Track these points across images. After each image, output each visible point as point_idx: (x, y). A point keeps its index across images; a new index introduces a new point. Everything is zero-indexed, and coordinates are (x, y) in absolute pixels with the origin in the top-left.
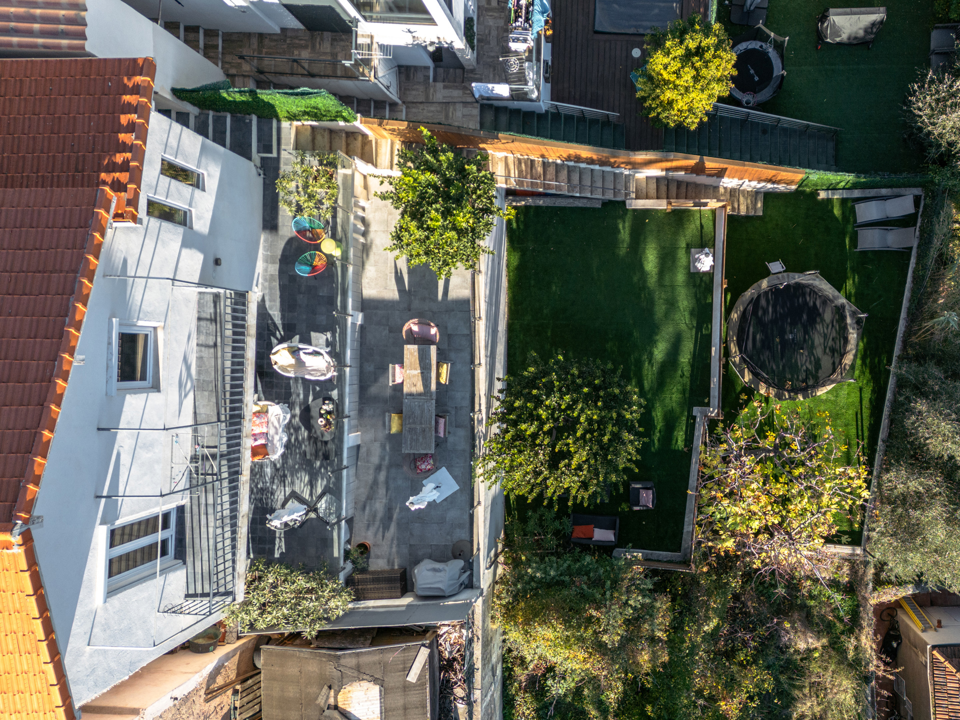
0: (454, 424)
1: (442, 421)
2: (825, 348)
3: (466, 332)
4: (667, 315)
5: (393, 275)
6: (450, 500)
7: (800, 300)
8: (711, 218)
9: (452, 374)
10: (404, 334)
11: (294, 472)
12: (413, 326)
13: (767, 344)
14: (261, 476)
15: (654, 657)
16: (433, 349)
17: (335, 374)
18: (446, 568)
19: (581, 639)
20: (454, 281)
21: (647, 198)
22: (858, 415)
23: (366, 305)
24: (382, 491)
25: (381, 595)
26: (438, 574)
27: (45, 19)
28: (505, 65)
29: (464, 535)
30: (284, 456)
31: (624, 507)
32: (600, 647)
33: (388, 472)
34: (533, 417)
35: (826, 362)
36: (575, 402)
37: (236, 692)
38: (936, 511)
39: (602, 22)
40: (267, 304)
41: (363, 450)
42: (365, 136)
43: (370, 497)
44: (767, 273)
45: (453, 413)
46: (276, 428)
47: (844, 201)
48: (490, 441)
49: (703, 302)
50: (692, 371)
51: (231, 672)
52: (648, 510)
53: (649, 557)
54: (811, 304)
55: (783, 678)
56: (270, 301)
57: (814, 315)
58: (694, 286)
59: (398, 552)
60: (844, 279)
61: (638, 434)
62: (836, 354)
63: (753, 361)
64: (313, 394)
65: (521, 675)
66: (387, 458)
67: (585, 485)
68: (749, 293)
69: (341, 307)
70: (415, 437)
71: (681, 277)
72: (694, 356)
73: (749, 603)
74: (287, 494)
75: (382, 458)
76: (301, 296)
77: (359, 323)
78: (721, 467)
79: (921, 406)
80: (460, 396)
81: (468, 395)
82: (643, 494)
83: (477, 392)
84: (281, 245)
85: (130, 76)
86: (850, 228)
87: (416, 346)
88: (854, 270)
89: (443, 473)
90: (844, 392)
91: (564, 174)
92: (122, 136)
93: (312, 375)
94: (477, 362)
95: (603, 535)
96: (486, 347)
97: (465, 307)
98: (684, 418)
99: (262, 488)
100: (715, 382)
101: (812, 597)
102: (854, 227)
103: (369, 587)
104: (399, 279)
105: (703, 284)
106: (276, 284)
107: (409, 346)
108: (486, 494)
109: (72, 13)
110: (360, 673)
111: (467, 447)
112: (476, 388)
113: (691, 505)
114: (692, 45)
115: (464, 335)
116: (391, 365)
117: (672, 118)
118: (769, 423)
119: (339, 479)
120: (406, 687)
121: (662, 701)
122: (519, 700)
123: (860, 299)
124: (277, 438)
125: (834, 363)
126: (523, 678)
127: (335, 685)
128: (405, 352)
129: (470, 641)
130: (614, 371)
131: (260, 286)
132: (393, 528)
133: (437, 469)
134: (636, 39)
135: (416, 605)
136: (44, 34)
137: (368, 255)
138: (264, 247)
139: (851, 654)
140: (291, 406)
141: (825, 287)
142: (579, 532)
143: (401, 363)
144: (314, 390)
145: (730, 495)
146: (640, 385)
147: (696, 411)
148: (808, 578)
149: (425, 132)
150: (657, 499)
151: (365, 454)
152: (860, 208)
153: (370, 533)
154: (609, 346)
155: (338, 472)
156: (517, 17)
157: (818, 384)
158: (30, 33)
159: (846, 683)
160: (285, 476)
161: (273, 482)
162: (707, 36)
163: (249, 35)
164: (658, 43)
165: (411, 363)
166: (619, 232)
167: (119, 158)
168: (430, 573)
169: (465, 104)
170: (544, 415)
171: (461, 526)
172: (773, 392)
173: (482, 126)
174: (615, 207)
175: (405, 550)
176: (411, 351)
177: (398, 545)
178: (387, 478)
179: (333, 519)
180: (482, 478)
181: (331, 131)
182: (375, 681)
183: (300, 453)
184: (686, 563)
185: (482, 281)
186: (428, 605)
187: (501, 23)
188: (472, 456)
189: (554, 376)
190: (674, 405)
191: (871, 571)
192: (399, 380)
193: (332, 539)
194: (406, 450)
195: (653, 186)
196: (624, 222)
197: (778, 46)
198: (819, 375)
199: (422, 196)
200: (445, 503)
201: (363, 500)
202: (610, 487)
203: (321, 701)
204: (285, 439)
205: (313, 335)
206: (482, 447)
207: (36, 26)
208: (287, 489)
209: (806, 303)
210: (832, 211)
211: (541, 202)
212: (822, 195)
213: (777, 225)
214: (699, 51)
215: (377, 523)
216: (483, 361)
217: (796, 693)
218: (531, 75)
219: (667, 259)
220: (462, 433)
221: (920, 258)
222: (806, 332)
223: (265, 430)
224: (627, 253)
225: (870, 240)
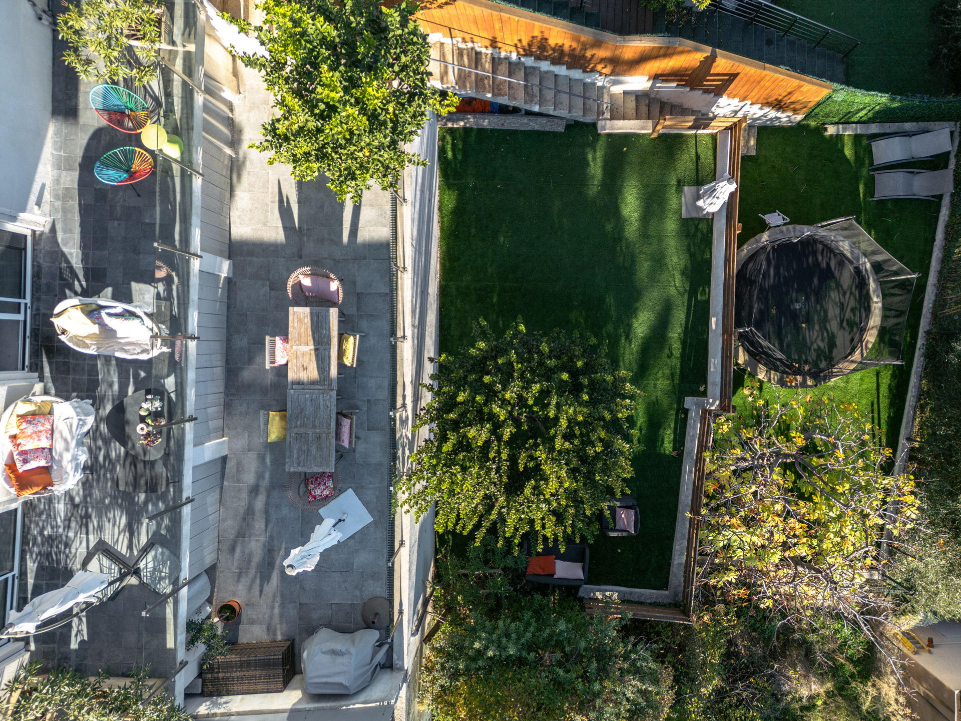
0: (365, 425)
1: (346, 423)
2: (842, 321)
3: (385, 290)
4: (651, 275)
5: (277, 204)
6: (359, 538)
7: (810, 259)
8: (710, 146)
9: (362, 352)
10: (289, 291)
11: (102, 510)
12: (303, 278)
14: (49, 516)
16: (334, 312)
17: (165, 350)
18: (353, 650)
20: (365, 214)
21: (624, 119)
22: (874, 407)
23: (236, 250)
24: (259, 524)
25: (253, 687)
26: (339, 659)
29: (380, 590)
30: (85, 484)
33: (268, 496)
34: (483, 417)
35: (842, 338)
40: (60, 236)
41: (231, 464)
43: (242, 534)
45: (365, 408)
46: (66, 440)
47: (857, 138)
48: (419, 452)
49: (699, 259)
50: (684, 349)
53: (627, 597)
54: (824, 265)
56: (65, 231)
57: (827, 279)
58: (687, 236)
59: (281, 615)
62: (855, 329)
64: (135, 383)
66: (267, 475)
69: (181, 241)
70: (305, 448)
71: (671, 226)
72: (687, 330)
73: (739, 641)
74: (92, 545)
75: (260, 476)
76: (116, 223)
77: (224, 275)
80: (375, 384)
81: (386, 383)
82: (623, 514)
83: (399, 379)
84: (82, 139)
86: (865, 171)
87: (307, 310)
88: (870, 223)
89: (349, 497)
90: (856, 377)
91: (520, 77)
93: (126, 351)
94: (400, 334)
95: (567, 570)
96: (413, 312)
97: (383, 253)
98: (673, 412)
99: (50, 536)
100: (715, 364)
102: (870, 170)
103: (234, 674)
104: (284, 210)
105: (699, 234)
106: (74, 204)
107: (296, 309)
108: (412, 528)
111: (385, 460)
112: (399, 373)
113: (683, 528)
115: (380, 295)
116: (268, 338)
119: (176, 523)
124: (67, 457)
125: (852, 340)
128: (291, 318)
131: (46, 207)
132: (275, 579)
133: (341, 492)
135: (305, 710)
137: (239, 176)
138: (55, 143)
139: (866, 705)
140: (98, 403)
142: (536, 566)
143: (285, 335)
144: (136, 376)
147: (689, 402)
151: (234, 470)
152: (879, 147)
153: (242, 587)
155: (174, 510)
160: (88, 516)
161: (69, 527)
165: (299, 334)
166: (588, 165)
168: (327, 658)
170: (500, 412)
171: (374, 576)
172: (773, 376)
174: (584, 131)
175: (293, 613)
176: (299, 316)
177: (283, 605)
178: (267, 504)
179: (165, 587)
180: (406, 507)
183: (112, 479)
185: (408, 214)
186: (323, 709)
188: (392, 475)
189: (514, 357)
190: (659, 393)
192: (280, 361)
193: (164, 619)
194: (291, 467)
195: (631, 104)
196: (595, 151)
198: (834, 355)
200: (352, 542)
201: (232, 537)
204: (83, 458)
206: (407, 461)
208: (91, 537)
209: (817, 264)
210: (842, 151)
211: (486, 122)
212: (831, 130)
213: (774, 167)
215: (252, 572)
216: (409, 333)
219: (652, 201)
220: (378, 439)
222: (818, 300)
223: (45, 443)
224: (599, 192)
225: (891, 186)
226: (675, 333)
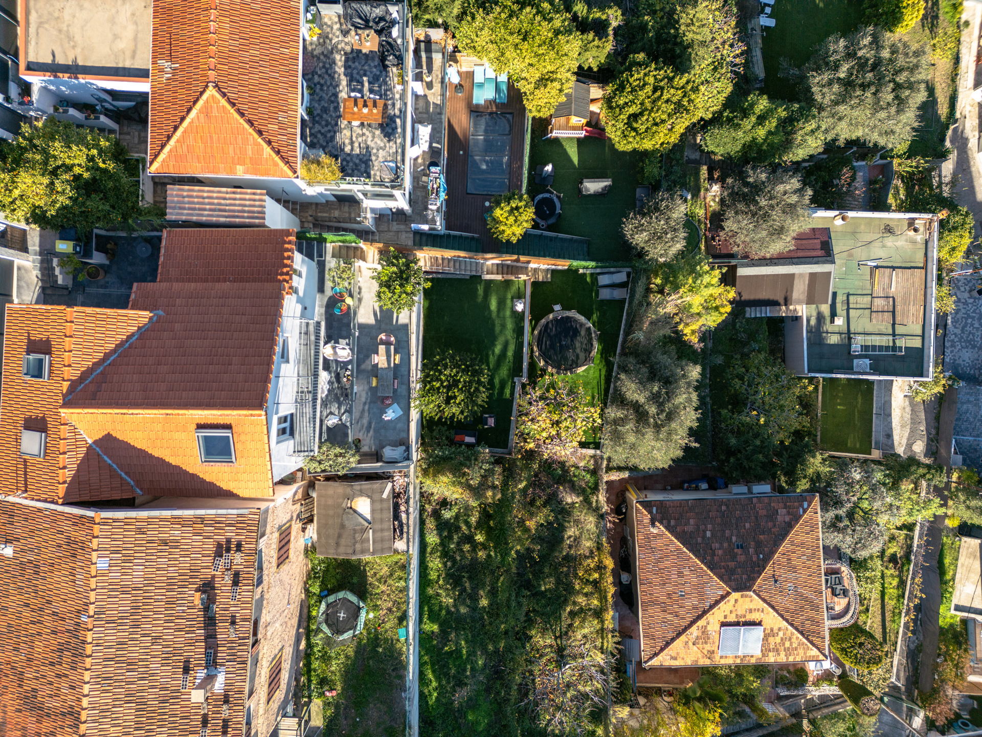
0: (401, 383)
1: (396, 381)
2: (582, 349)
3: (407, 339)
4: (501, 331)
5: (373, 313)
6: (399, 419)
7: (569, 324)
8: (523, 284)
9: (401, 359)
10: (379, 340)
11: (331, 403)
12: (383, 336)
13: (552, 346)
15: (494, 495)
16: (392, 347)
17: (351, 358)
18: (397, 450)
19: (460, 483)
20: (400, 316)
21: (492, 274)
22: (599, 383)
23: (362, 327)
24: (366, 414)
25: (370, 461)
26: (394, 452)
27: (249, 212)
28: (426, 216)
29: (405, 435)
30: (327, 396)
31: (480, 426)
32: (469, 487)
33: (370, 405)
34: (438, 380)
35: (582, 356)
36: (458, 373)
37: (302, 505)
38: (630, 426)
39: (471, 189)
41: (358, 395)
42: (362, 249)
43: (361, 417)
44: (552, 311)
45: (401, 377)
46: (324, 382)
47: (592, 274)
48: (418, 391)
49: (519, 325)
50: (514, 359)
51: (299, 496)
52: (491, 428)
53: (492, 451)
54: (574, 326)
55: (559, 517)
57: (576, 332)
58: (515, 318)
59: (374, 443)
60: (592, 314)
61: (487, 389)
62: (587, 352)
63: (544, 355)
64: (341, 367)
65: (429, 508)
66: (369, 398)
67: (462, 412)
68: (543, 321)
69: (353, 328)
70: (383, 388)
71: (508, 313)
72: (515, 352)
73: (543, 478)
74: (328, 413)
75: (366, 399)
76: (335, 323)
77: (357, 335)
78: (527, 406)
79: (623, 376)
80: (403, 370)
81: (408, 369)
82: (489, 420)
83: (411, 368)
84: (326, 299)
85: (287, 236)
86: (595, 288)
87: (384, 346)
88: (597, 310)
89: (396, 405)
90: (592, 372)
91: (452, 263)
92: (285, 261)
93: (340, 358)
94: (411, 354)
95: (469, 440)
97: (405, 328)
98: (510, 383)
100: (525, 365)
101: (575, 476)
102: (597, 287)
104: (375, 314)
105: (519, 317)
106: (324, 317)
107: (381, 346)
108: (415, 417)
109: (260, 209)
110: (362, 493)
111: (407, 394)
113: (513, 425)
114: (514, 206)
115: (405, 341)
116: (372, 355)
117: (504, 238)
118: (553, 385)
119: (351, 406)
120: (382, 500)
121: (498, 519)
122: (428, 521)
123: (599, 325)
125: (586, 356)
126: (430, 510)
127: (350, 498)
128: (379, 349)
129: (408, 484)
130: (476, 359)
132: (371, 432)
133: (393, 403)
134: (488, 197)
135: (384, 466)
136: (248, 217)
137: (361, 303)
138: (319, 300)
139: (594, 504)
141: (582, 319)
142: (458, 438)
143: (377, 354)
144: (340, 365)
145: (532, 420)
146: (488, 365)
147: (516, 379)
148: (573, 466)
149: (392, 249)
150: (496, 422)
151: (359, 397)
152: (600, 278)
153: (361, 434)
154: (473, 347)
155: (351, 403)
156: (432, 193)
157: (578, 366)
158: (243, 217)
159: (591, 519)
160: (327, 405)
162: (521, 201)
163: (311, 204)
164: (498, 204)
165: (382, 354)
166: (478, 291)
167: (285, 270)
168: (391, 451)
169: (407, 232)
170: (443, 378)
171: (403, 431)
172: (554, 371)
173: (414, 244)
174: (476, 279)
175: (377, 442)
176: (382, 348)
177: (374, 440)
180: (413, 408)
181: (347, 247)
182: (368, 497)
183: (334, 394)
184: (510, 454)
185: (414, 315)
186: (389, 466)
187: (424, 194)
188: (409, 399)
189: (448, 361)
190: (505, 376)
191: (605, 463)
192: (376, 362)
193: (348, 434)
194: (379, 395)
195: (495, 268)
196: (481, 285)
197: (558, 197)
198: (578, 362)
199: (390, 278)
200: (397, 420)
202: (473, 413)
203: (344, 505)
204: (328, 387)
205: (340, 340)
206: (414, 394)
207: (246, 214)
208: (328, 410)
209: (572, 326)
210: (586, 279)
211: (440, 276)
212: (581, 271)
213: (558, 286)
214: (517, 208)
215: (364, 429)
217: (567, 524)
218: (438, 219)
219: (501, 303)
220: (404, 387)
221: (630, 303)
222: (572, 341)
224: (482, 301)
225: (605, 294)
226: (510, 353)
